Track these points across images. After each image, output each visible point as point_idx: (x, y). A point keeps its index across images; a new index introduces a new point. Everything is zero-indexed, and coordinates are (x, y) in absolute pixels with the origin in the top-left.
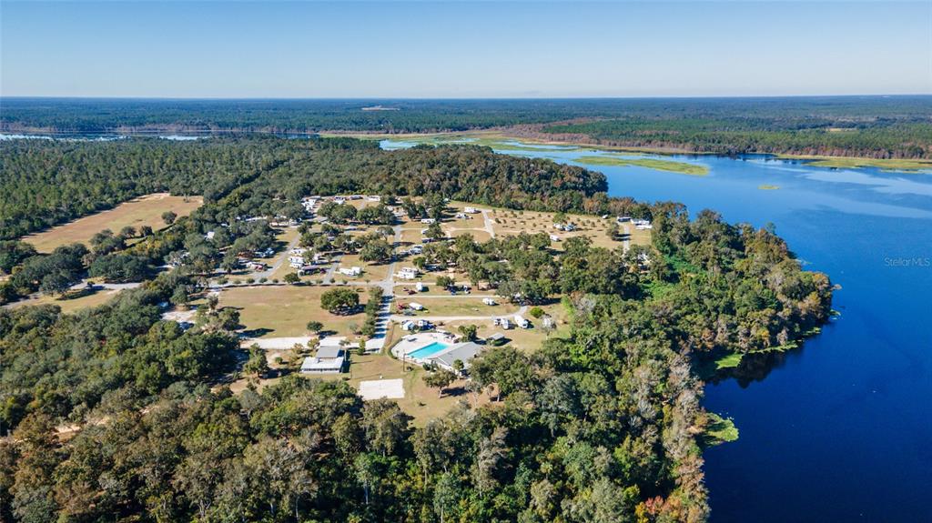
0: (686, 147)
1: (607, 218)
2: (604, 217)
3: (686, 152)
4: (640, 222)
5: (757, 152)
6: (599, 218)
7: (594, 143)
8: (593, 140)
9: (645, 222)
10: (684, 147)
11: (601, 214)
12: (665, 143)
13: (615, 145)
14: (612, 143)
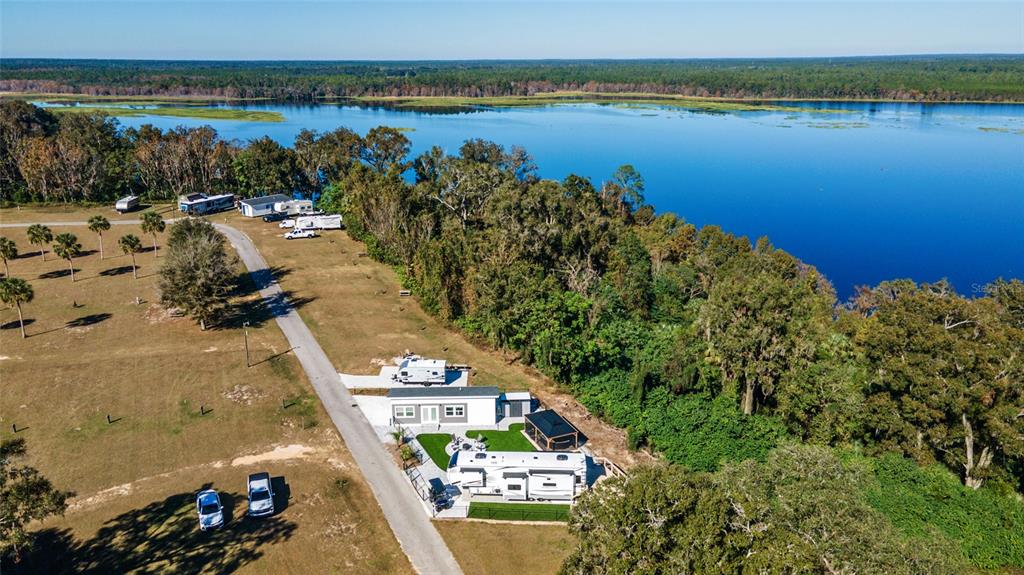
0: (226, 93)
1: (134, 208)
2: (122, 204)
3: (228, 99)
4: (278, 207)
5: (326, 97)
6: (98, 211)
7: (68, 91)
8: (65, 87)
9: (296, 205)
10: (222, 93)
11: (104, 195)
12: (191, 88)
13: (108, 93)
14: (101, 90)
